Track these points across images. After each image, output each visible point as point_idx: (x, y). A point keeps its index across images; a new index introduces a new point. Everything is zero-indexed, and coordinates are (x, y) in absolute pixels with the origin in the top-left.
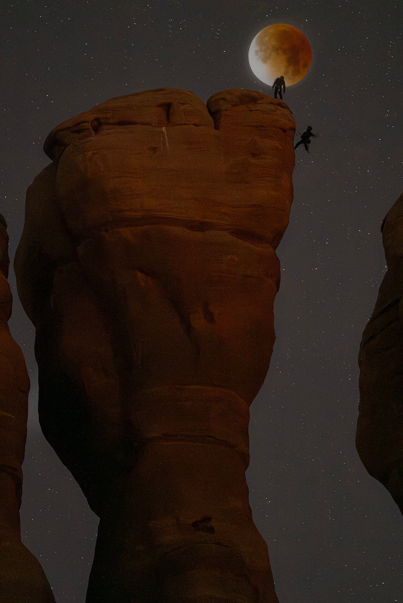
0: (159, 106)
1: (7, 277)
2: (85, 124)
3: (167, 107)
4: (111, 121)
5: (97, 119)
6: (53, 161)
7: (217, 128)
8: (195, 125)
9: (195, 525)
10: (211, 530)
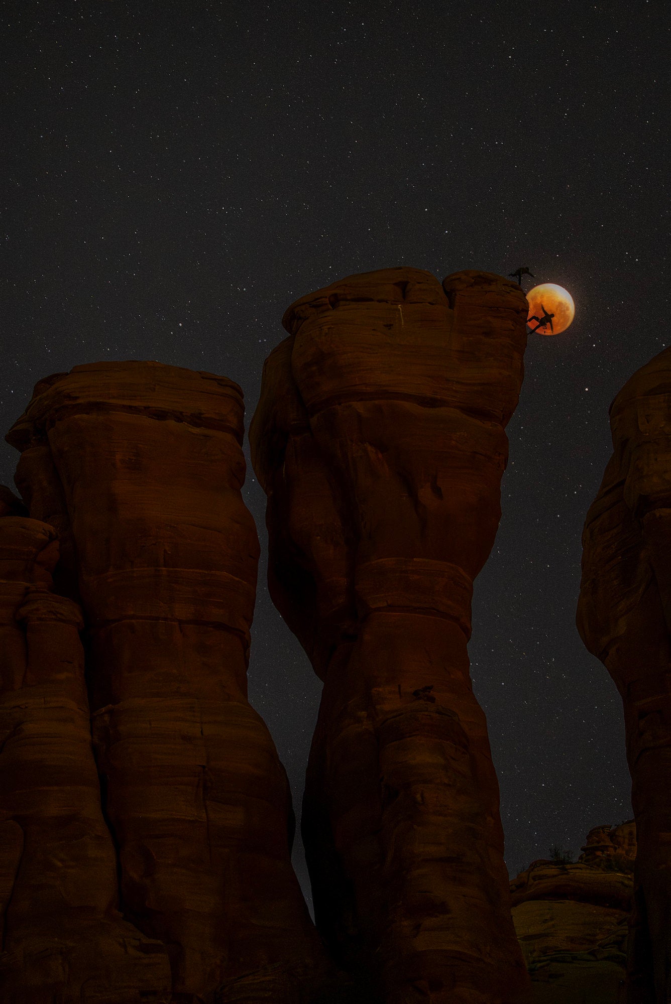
0: (395, 284)
1: (242, 447)
2: (323, 299)
3: (403, 286)
4: (349, 297)
5: (335, 295)
6: (290, 335)
7: (451, 306)
8: (430, 303)
9: (416, 693)
10: (432, 699)
